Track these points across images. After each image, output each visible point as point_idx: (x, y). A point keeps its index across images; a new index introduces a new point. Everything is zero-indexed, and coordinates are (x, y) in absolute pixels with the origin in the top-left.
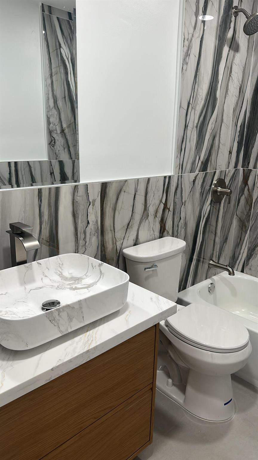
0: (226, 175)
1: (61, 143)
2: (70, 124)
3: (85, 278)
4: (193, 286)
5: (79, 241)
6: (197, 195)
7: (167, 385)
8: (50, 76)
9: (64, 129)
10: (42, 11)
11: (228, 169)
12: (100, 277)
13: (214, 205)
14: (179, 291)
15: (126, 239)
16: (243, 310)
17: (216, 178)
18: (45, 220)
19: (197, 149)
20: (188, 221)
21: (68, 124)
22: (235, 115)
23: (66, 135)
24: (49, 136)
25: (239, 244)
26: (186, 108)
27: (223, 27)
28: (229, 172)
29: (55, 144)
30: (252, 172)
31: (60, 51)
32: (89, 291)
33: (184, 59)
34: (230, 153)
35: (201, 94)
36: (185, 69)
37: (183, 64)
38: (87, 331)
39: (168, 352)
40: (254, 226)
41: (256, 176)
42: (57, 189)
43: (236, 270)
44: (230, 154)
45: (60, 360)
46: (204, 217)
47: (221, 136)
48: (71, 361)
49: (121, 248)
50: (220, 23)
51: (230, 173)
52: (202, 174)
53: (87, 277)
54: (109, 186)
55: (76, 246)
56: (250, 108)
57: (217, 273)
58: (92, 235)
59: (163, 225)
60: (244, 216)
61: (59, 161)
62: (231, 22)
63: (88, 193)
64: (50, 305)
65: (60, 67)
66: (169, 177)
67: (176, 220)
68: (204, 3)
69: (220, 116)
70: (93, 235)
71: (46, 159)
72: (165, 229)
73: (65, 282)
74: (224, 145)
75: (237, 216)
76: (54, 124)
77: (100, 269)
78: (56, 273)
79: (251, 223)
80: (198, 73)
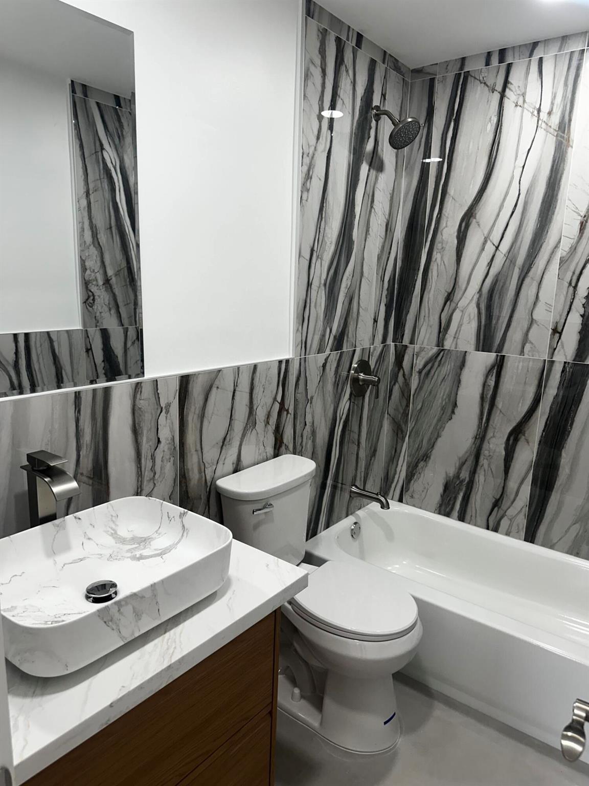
0: (371, 354)
1: (104, 299)
2: (120, 270)
3: (156, 538)
4: (327, 530)
5: (143, 473)
6: (330, 387)
7: (292, 698)
8: (85, 194)
9: (110, 278)
10: (73, 93)
11: (373, 344)
12: (183, 535)
13: (355, 400)
14: (307, 540)
15: (221, 462)
16: (404, 562)
17: (356, 359)
18: (85, 442)
19: (327, 317)
20: (317, 428)
21: (117, 270)
22: (380, 266)
23: (113, 288)
24: (85, 290)
25: (393, 458)
26: (308, 257)
27: (359, 136)
28: (374, 349)
29: (94, 303)
30: (408, 349)
31: (103, 155)
32: (163, 561)
33: (304, 184)
34: (375, 321)
35: (329, 236)
36: (306, 199)
37: (302, 192)
38: (165, 633)
39: (292, 644)
40: (414, 430)
41: (415, 355)
42: (107, 391)
43: (391, 498)
44: (375, 324)
45: (123, 687)
46: (341, 419)
47: (361, 297)
48: (141, 688)
49: (213, 478)
50: (355, 130)
51: (375, 352)
52: (335, 355)
53: (160, 536)
54: (192, 379)
55: (138, 481)
56: (403, 254)
57: (362, 506)
58: (165, 461)
59: (279, 436)
60: (400, 416)
61: (100, 329)
62: (370, 128)
63: (158, 394)
64: (99, 591)
65: (102, 180)
66: (286, 361)
67: (300, 427)
68: (330, 101)
69: (359, 268)
70: (167, 461)
71: (78, 326)
72: (282, 442)
73: (121, 546)
74: (366, 310)
75: (390, 415)
76: (92, 270)
77: (182, 521)
78: (107, 532)
79: (410, 425)
80: (325, 205)
